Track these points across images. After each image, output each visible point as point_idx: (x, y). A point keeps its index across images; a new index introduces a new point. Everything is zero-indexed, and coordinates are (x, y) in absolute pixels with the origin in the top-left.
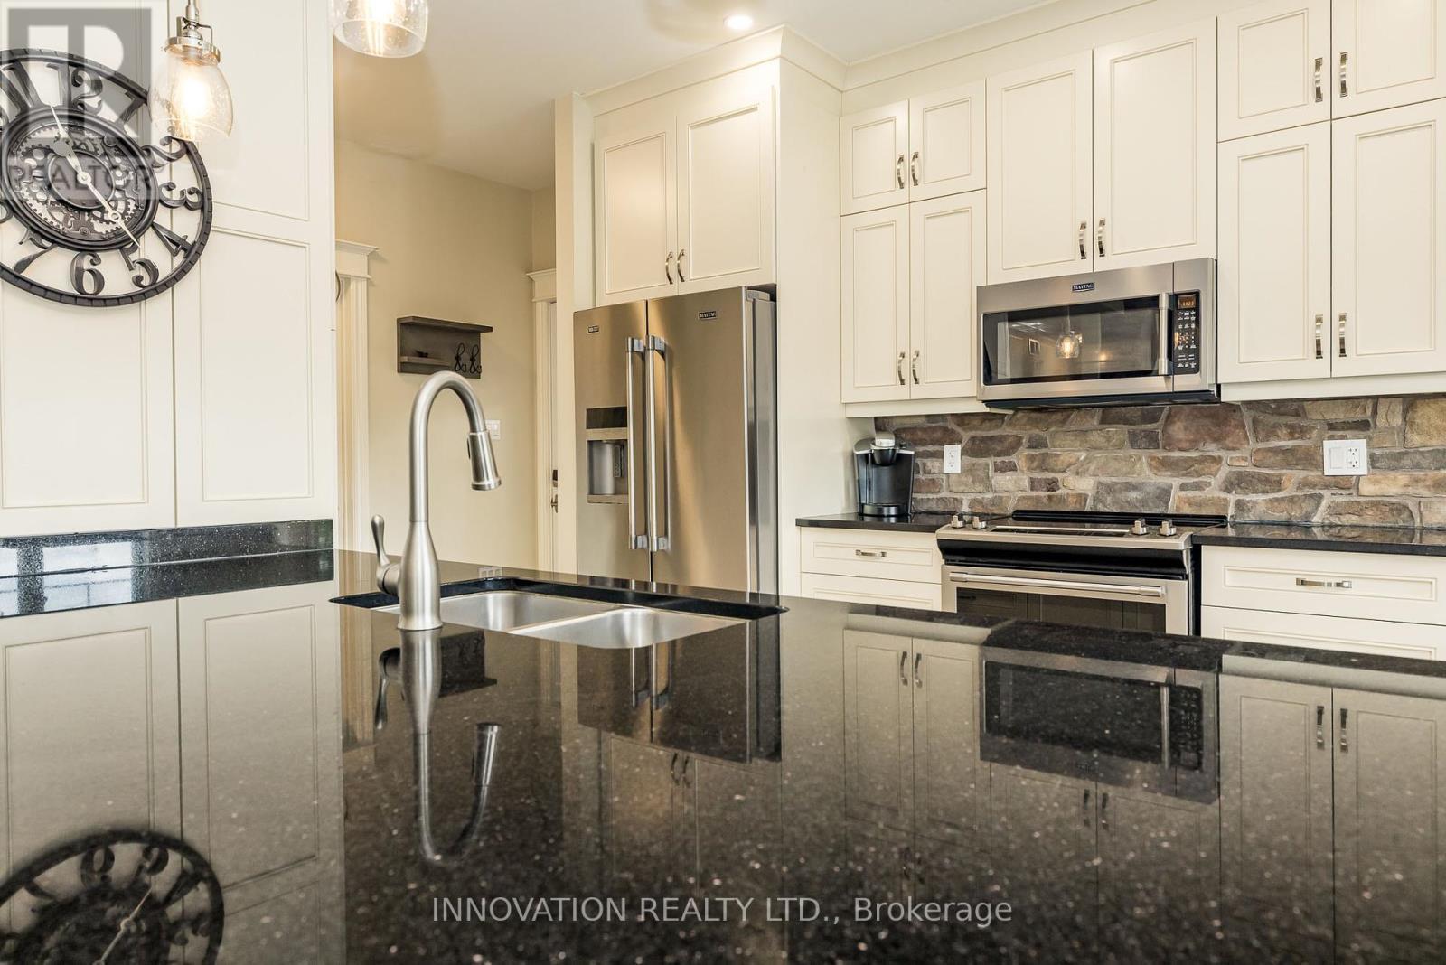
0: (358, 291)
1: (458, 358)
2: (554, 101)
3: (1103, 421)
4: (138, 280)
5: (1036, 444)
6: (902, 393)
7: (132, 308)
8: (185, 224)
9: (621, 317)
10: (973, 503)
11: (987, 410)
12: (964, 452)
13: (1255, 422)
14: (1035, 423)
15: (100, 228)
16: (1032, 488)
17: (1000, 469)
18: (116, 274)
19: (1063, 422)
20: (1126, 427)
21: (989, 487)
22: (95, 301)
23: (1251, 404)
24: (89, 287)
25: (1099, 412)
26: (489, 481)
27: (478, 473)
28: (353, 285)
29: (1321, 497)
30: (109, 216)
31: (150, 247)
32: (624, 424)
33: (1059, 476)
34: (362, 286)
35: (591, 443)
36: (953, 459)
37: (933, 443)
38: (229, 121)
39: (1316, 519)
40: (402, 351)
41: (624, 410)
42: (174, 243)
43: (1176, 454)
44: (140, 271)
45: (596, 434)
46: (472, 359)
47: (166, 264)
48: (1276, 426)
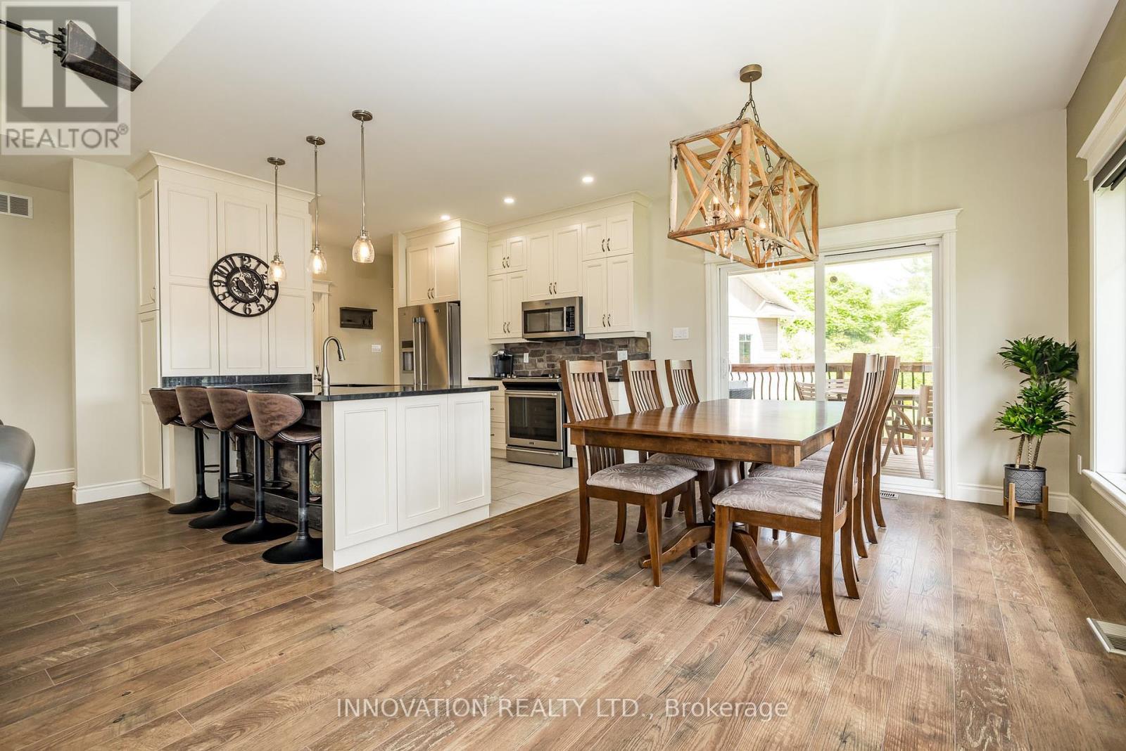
0: (325, 298)
1: (364, 322)
2: (392, 235)
3: (566, 345)
4: (259, 310)
5: (549, 352)
6: (506, 336)
7: (258, 317)
8: (271, 294)
9: (420, 310)
10: (532, 372)
11: (526, 341)
12: (529, 356)
13: (603, 345)
14: (548, 345)
15: (250, 297)
16: (548, 367)
17: (540, 361)
18: (254, 308)
19: (556, 345)
20: (572, 347)
21: (536, 367)
22: (249, 316)
23: (602, 340)
24: (248, 312)
25: (565, 342)
26: (342, 359)
27: (340, 357)
28: (323, 296)
29: (617, 368)
30: (253, 293)
31: (263, 301)
32: (412, 346)
33: (555, 363)
34: (327, 296)
35: (404, 353)
36: (526, 358)
37: (521, 352)
38: (285, 276)
39: (616, 375)
40: (342, 320)
41: (412, 342)
42: (269, 299)
43: (584, 356)
44: (260, 307)
45: (405, 350)
46: (370, 322)
47: (266, 304)
48: (607, 347)
